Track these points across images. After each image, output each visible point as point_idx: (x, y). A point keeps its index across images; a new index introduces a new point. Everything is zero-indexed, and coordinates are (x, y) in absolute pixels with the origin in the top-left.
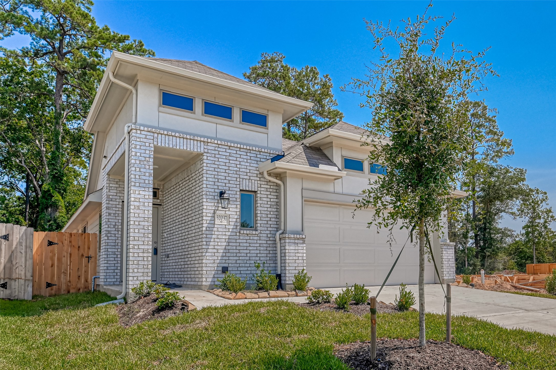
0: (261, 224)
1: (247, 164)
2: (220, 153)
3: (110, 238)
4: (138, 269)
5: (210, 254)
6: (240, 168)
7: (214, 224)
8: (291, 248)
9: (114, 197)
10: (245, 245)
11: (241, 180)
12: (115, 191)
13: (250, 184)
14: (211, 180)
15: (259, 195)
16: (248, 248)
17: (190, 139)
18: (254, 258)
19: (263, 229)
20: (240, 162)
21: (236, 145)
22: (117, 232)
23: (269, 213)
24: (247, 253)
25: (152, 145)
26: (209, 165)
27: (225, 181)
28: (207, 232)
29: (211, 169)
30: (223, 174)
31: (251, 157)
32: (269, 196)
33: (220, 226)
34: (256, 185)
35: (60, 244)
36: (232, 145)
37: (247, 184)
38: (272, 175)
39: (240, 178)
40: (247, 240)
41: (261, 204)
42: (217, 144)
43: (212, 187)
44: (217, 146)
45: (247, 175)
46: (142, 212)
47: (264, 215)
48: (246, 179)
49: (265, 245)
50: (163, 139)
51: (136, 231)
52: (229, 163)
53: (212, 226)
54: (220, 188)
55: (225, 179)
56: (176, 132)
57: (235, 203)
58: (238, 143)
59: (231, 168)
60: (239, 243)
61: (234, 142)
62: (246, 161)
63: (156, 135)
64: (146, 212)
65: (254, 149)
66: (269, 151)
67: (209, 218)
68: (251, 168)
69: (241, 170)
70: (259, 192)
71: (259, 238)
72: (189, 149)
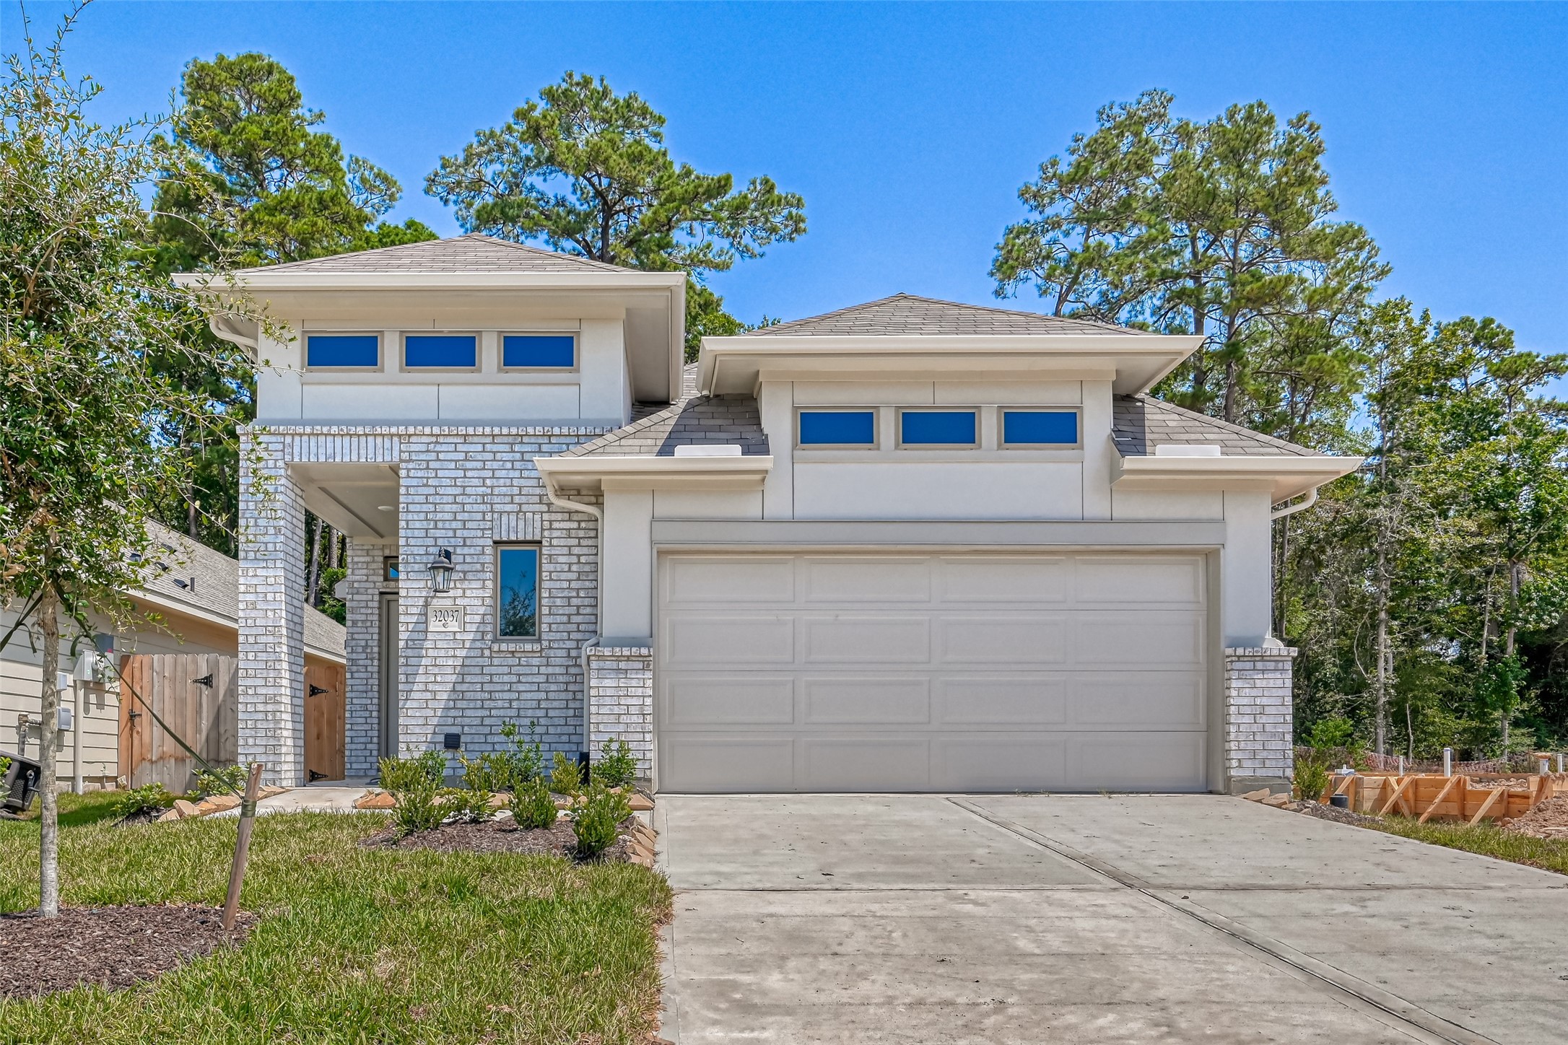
0: (550, 624)
1: (512, 474)
2: (441, 456)
3: (356, 675)
4: (255, 738)
5: (415, 704)
6: (492, 487)
7: (426, 632)
8: (607, 683)
9: (363, 585)
10: (506, 678)
11: (496, 516)
12: (365, 571)
13: (521, 523)
14: (418, 525)
15: (545, 551)
16: (514, 687)
17: (366, 435)
18: (530, 713)
19: (558, 636)
20: (493, 470)
21: (480, 430)
22: (369, 662)
23: (574, 594)
24: (511, 701)
25: (280, 464)
26: (412, 491)
27: (454, 525)
28: (410, 652)
29: (417, 499)
30: (447, 507)
31: (522, 453)
32: (576, 551)
33: (442, 636)
34: (538, 524)
35: (332, 691)
36: (471, 431)
37: (513, 524)
38: (584, 492)
39: (492, 511)
40: (510, 666)
41: (551, 572)
42: (432, 435)
43: (419, 542)
44: (434, 439)
45: (512, 503)
46: (261, 614)
47: (558, 602)
48: (509, 513)
49: (561, 679)
50: (305, 445)
51: (251, 656)
52: (465, 477)
53: (421, 636)
54: (440, 542)
55: (455, 520)
56: (330, 423)
57: (480, 575)
58: (483, 424)
59: (468, 490)
60: (491, 675)
61: (475, 424)
62: (509, 465)
63: (288, 439)
64: (270, 614)
65: (531, 431)
66: (573, 431)
67: (414, 619)
68: (523, 483)
69: (496, 491)
70: (544, 543)
71: (544, 661)
72: (363, 460)
